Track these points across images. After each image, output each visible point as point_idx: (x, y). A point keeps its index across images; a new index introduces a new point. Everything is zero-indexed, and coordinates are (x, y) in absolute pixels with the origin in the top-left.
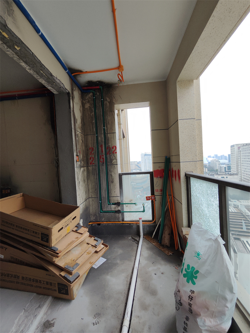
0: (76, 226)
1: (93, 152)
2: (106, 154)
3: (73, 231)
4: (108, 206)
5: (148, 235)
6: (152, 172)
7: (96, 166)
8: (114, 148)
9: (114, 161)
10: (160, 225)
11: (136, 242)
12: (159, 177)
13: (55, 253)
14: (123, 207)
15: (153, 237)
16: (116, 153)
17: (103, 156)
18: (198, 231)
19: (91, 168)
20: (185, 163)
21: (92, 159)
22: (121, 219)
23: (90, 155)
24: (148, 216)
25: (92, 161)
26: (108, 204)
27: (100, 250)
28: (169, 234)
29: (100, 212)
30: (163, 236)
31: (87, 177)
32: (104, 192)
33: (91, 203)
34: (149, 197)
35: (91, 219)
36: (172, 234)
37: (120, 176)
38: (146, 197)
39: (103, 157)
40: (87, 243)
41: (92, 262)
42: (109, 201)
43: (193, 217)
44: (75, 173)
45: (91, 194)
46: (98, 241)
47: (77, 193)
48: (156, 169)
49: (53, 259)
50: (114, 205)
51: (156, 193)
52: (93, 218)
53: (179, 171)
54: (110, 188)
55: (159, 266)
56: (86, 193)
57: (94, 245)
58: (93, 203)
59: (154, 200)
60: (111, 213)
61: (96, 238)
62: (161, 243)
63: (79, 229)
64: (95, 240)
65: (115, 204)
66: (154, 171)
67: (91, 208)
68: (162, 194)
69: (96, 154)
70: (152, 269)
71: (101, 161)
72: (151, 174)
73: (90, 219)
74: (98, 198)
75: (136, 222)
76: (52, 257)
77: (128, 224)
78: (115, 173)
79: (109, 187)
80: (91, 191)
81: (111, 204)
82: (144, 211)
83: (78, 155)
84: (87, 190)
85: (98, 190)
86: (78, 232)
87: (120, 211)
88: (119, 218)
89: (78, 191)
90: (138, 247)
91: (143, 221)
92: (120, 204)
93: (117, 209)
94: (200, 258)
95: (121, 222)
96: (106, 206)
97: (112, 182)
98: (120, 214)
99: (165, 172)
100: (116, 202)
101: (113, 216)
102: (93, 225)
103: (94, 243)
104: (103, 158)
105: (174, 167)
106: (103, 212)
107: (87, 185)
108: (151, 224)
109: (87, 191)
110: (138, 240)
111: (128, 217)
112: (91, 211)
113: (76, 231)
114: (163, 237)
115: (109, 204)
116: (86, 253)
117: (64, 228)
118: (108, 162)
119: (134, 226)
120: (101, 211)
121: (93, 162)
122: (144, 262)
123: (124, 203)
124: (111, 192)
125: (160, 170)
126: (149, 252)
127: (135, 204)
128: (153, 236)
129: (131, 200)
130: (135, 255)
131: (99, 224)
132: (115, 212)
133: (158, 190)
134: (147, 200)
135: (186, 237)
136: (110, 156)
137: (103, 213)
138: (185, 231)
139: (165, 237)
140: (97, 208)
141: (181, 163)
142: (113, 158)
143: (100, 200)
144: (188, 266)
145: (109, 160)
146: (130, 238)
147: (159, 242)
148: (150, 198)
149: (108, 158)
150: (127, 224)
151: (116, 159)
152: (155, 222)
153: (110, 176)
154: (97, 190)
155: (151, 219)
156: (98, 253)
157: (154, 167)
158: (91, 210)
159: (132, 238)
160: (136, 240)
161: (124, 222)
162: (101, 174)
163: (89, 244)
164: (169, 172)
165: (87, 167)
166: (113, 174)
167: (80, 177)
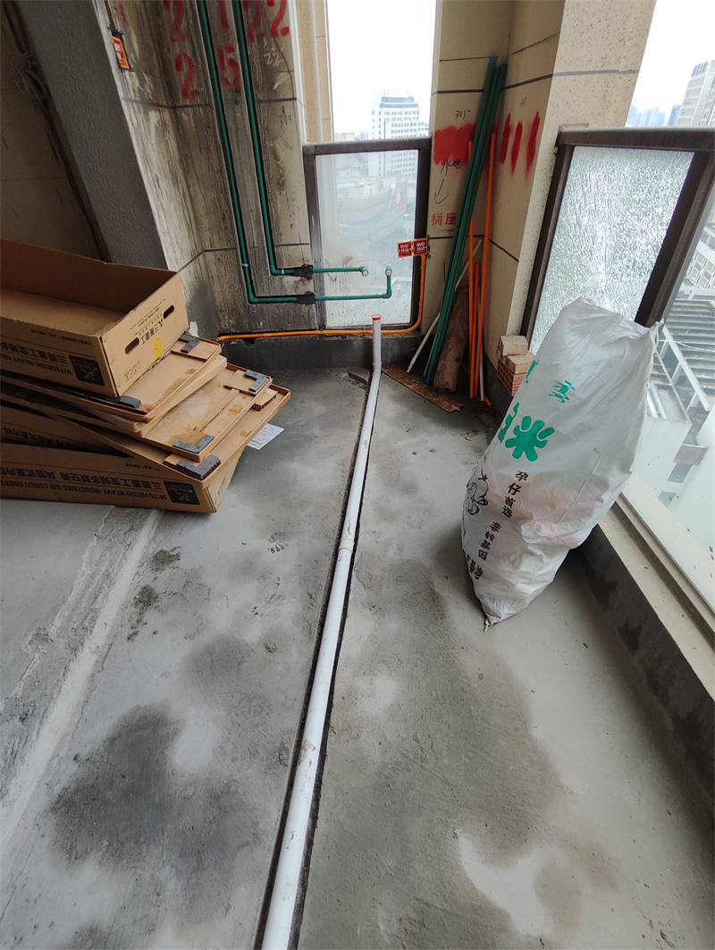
0: (179, 340)
1: (184, 24)
2: (243, 41)
3: (173, 352)
4: (274, 279)
5: (397, 365)
6: (428, 141)
7: (209, 105)
8: (278, 2)
9: (282, 78)
10: (432, 337)
11: (362, 385)
12: (451, 160)
13: (135, 413)
14: (322, 281)
15: (408, 371)
16: (286, 31)
17: (231, 50)
18: (585, 320)
19: (188, 116)
20: (572, 77)
21: (185, 67)
22: (316, 322)
23: (173, 41)
24: (398, 310)
25: (189, 78)
26: (272, 274)
27: (267, 403)
28: (457, 360)
29: (250, 302)
30: (440, 365)
31: (181, 161)
32: (253, 226)
33: (213, 268)
34: (409, 244)
35: (223, 324)
36: (464, 361)
37: (310, 156)
38: (399, 245)
39: (231, 56)
40: (226, 387)
41: (247, 432)
42: (275, 260)
43: (542, 302)
44: (128, 128)
45: (208, 233)
46: (256, 379)
47: (157, 224)
48: (443, 126)
49: (132, 426)
50: (291, 274)
51: (432, 230)
52: (227, 322)
53: (537, 123)
54: (272, 211)
55: (424, 436)
56: (190, 229)
57: (247, 391)
58: (222, 269)
59: (423, 256)
60: (283, 302)
61: (249, 372)
62: (431, 384)
63: (191, 347)
64: (246, 376)
65: (295, 272)
66: (439, 134)
67: (217, 288)
68: (454, 234)
69: (198, 39)
70: (405, 443)
71: (226, 80)
72: (422, 147)
73: (220, 325)
74: (235, 249)
75: (362, 329)
76: (131, 422)
77: (337, 335)
78: (287, 145)
79: (271, 204)
80: (205, 223)
81: (283, 272)
82: (388, 295)
83: (119, 28)
84: (192, 219)
85: (231, 218)
86: (189, 354)
87: (312, 295)
88: (310, 319)
89: (159, 216)
90: (367, 396)
91: (383, 328)
92: (312, 272)
93: (302, 291)
94: (567, 398)
95: (318, 332)
96: (265, 280)
97: (281, 185)
98: (314, 305)
99: (475, 139)
100: (300, 265)
101: (291, 311)
102: (233, 343)
103: (247, 385)
104: (233, 63)
105: (517, 109)
106: (256, 300)
107: (188, 198)
108: (406, 334)
109: (194, 225)
110: (367, 379)
111: (340, 316)
112: (219, 298)
113: (184, 354)
114: (439, 368)
115: (274, 271)
116: (226, 412)
117: (141, 341)
118: (257, 87)
119: (355, 343)
120: (252, 298)
121: (195, 86)
122: (384, 430)
123: (326, 267)
124: (278, 228)
125: (458, 127)
126: (399, 406)
127: (360, 270)
128: (410, 367)
129: (349, 259)
130: (360, 416)
131: (251, 341)
132: (295, 299)
133: (440, 217)
134: (402, 254)
135: (508, 360)
136: (262, 51)
137: (258, 305)
138: (511, 344)
139: (444, 367)
140: (237, 286)
141: (555, 79)
142: (277, 63)
143: (245, 261)
144: (526, 420)
145: (258, 77)
146: (345, 375)
147: (427, 381)
148: (410, 247)
149: (255, 60)
150: (335, 338)
151: (290, 72)
152: (418, 329)
153: (271, 159)
154: (228, 221)
155: (406, 319)
156: (262, 410)
157: (438, 111)
158: (217, 295)
159: (351, 375)
160: (362, 381)
161: (325, 332)
162: (234, 146)
163: (231, 388)
164: (494, 134)
165: (174, 109)
166: (280, 148)
167: (154, 156)
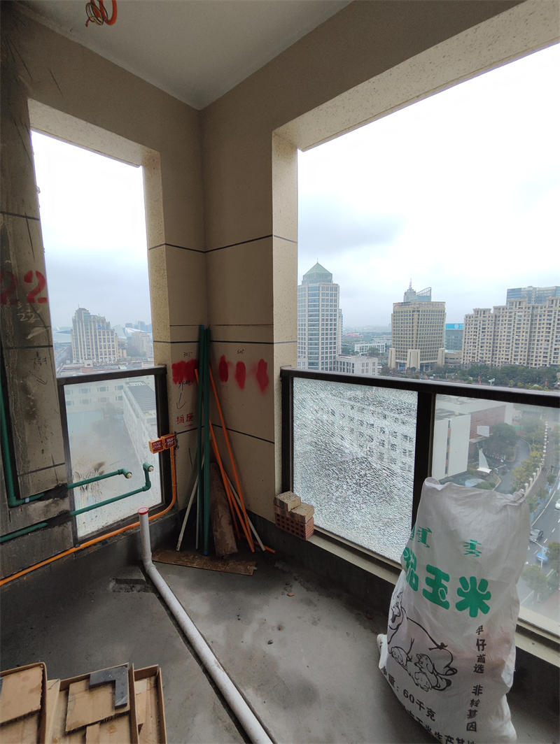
4: (14, 512)
6: (163, 369)
8: (35, 280)
9: (37, 331)
11: (138, 587)
12: (184, 380)
14: (72, 496)
15: (179, 549)
16: (45, 299)
20: (281, 344)
22: (72, 540)
26: (12, 507)
37: (60, 387)
38: (150, 444)
42: (16, 491)
48: (177, 361)
50: (40, 499)
51: (175, 426)
53: (264, 365)
55: (258, 616)
59: (172, 449)
60: (27, 534)
62: (212, 554)
65: (44, 496)
72: (160, 375)
77: (95, 545)
78: (40, 381)
81: (27, 500)
82: (147, 486)
87: (66, 513)
88: (63, 540)
92: (64, 490)
93: (54, 512)
94: (479, 552)
95: (74, 550)
96: (1, 517)
97: (31, 414)
98: (66, 524)
99: (201, 368)
100: (52, 486)
101: (38, 541)
105: (232, 353)
108: (165, 515)
118: (6, 338)
119: (119, 544)
122: (218, 631)
123: (76, 482)
124: (24, 456)
125: (187, 362)
127: (120, 472)
128: (179, 545)
129: (101, 465)
132: (45, 524)
133: (182, 418)
135: (293, 514)
136: (16, 311)
139: (223, 534)
141: (276, 346)
142: (32, 320)
146: (112, 585)
147: (207, 553)
148: (161, 443)
149: (7, 318)
151: (46, 327)
152: (175, 508)
155: (158, 501)
159: (118, 581)
160: (137, 582)
161: (82, 546)
166: (31, 383)
